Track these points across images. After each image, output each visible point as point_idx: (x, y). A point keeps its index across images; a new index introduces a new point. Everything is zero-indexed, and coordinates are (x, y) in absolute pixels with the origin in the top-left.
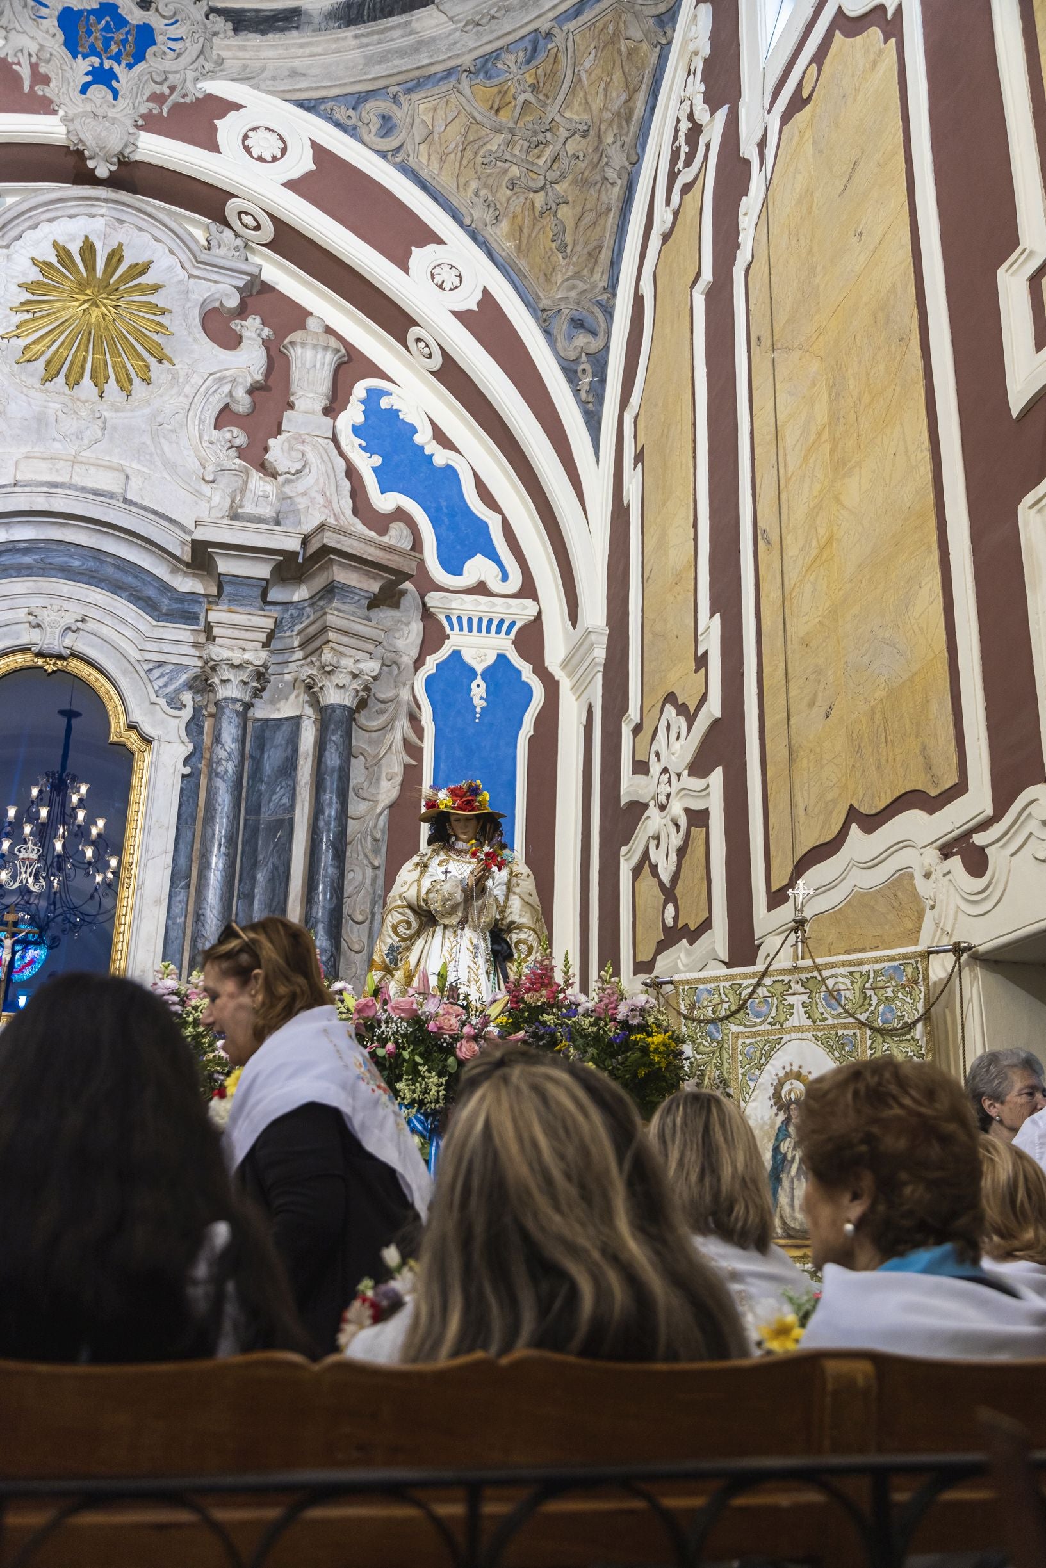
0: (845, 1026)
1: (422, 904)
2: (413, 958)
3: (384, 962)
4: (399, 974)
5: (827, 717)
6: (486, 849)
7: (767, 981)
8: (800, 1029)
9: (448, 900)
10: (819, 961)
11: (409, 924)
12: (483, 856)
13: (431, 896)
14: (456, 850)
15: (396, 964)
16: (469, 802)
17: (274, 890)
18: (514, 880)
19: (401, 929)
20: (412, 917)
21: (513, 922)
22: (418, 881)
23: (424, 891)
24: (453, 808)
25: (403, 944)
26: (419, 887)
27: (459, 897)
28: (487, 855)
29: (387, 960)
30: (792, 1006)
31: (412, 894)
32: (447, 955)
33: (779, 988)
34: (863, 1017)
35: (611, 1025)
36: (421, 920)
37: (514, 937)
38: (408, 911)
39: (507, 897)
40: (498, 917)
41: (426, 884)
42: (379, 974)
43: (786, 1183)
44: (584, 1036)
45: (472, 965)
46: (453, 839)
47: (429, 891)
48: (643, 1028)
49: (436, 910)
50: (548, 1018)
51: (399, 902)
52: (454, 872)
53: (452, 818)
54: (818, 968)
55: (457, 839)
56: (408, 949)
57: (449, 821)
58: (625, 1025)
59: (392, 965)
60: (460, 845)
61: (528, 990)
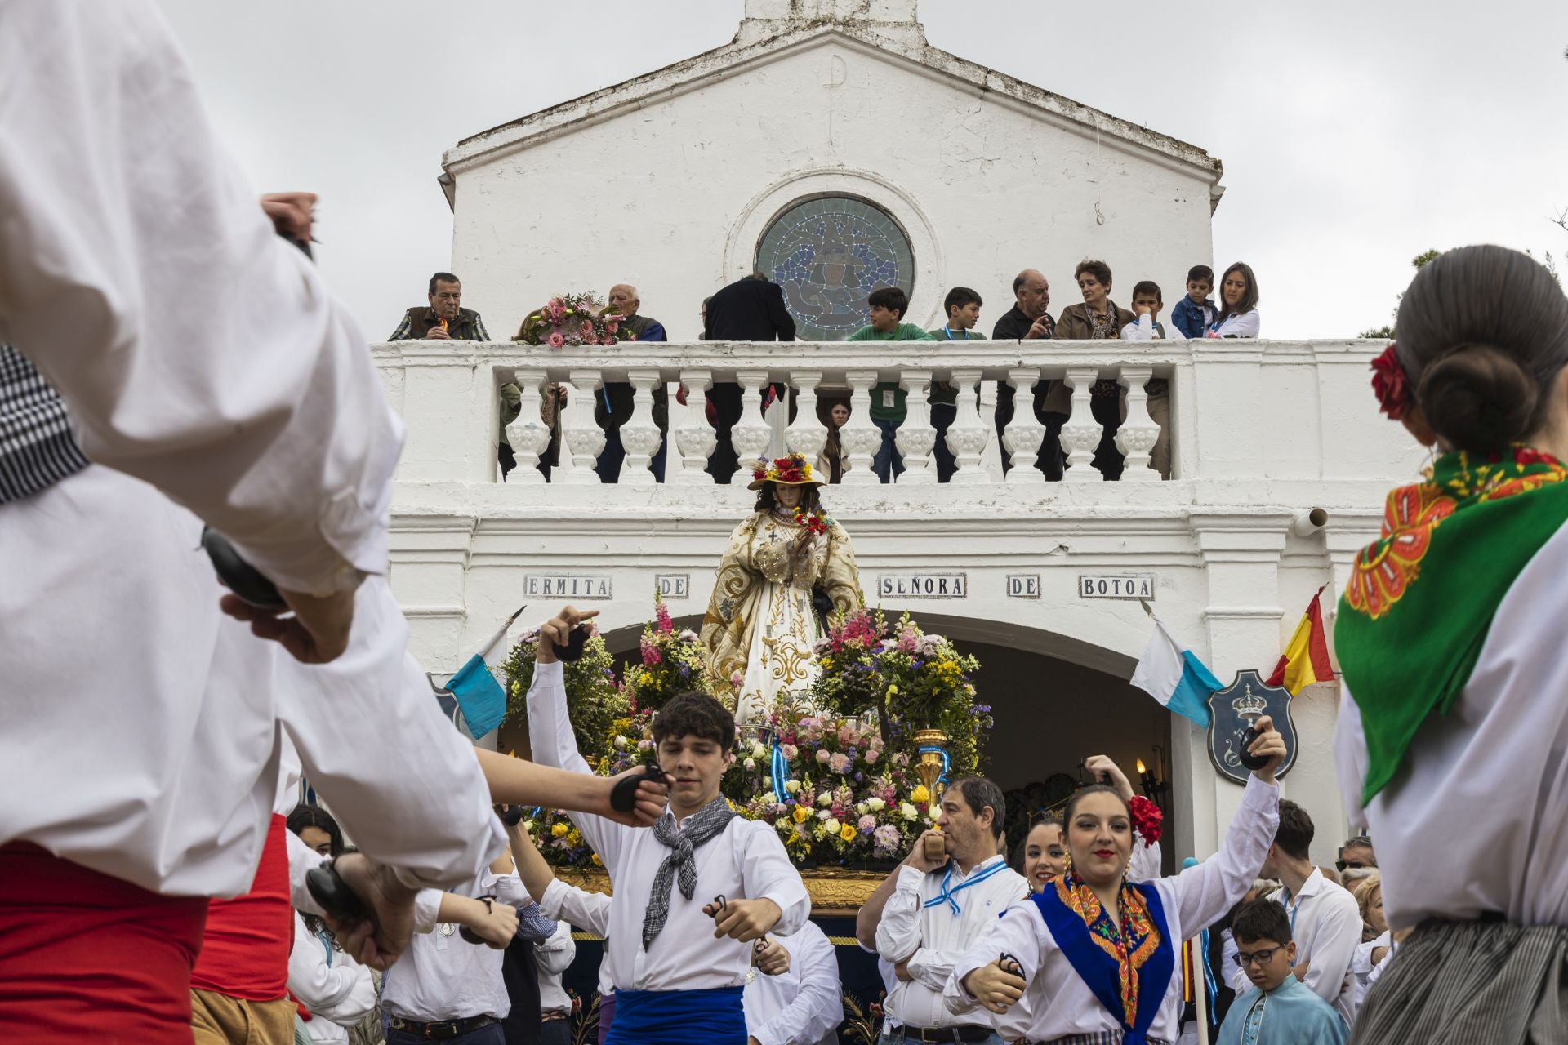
1: (753, 564)
2: (744, 613)
3: (719, 615)
4: (732, 627)
6: (810, 515)
9: (776, 560)
11: (741, 583)
12: (806, 522)
13: (760, 557)
14: (782, 515)
15: (729, 618)
16: (793, 473)
18: (834, 543)
19: (734, 586)
20: (744, 576)
21: (833, 581)
22: (748, 543)
23: (754, 553)
24: (780, 479)
25: (735, 600)
26: (750, 549)
27: (785, 558)
28: (810, 520)
29: (722, 614)
31: (743, 555)
32: (775, 610)
35: (910, 658)
36: (751, 579)
37: (834, 594)
38: (739, 570)
39: (828, 558)
40: (819, 576)
41: (756, 545)
42: (715, 626)
44: (889, 665)
45: (798, 618)
46: (779, 505)
47: (759, 552)
48: (935, 658)
49: (764, 569)
50: (866, 660)
51: (731, 563)
52: (780, 536)
53: (778, 487)
55: (783, 505)
56: (740, 605)
57: (776, 490)
58: (921, 657)
59: (726, 619)
61: (849, 637)
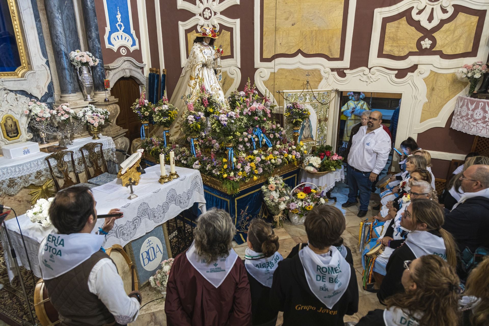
0: (316, 103)
5: (293, 25)
7: (303, 93)
8: (308, 103)
9: (210, 62)
10: (313, 90)
16: (215, 35)
17: (69, 24)
24: (211, 36)
30: (306, 98)
31: (204, 61)
33: (304, 95)
34: (320, 101)
43: (305, 130)
46: (204, 42)
51: (201, 63)
54: (312, 91)
57: (205, 38)
60: (205, 44)
